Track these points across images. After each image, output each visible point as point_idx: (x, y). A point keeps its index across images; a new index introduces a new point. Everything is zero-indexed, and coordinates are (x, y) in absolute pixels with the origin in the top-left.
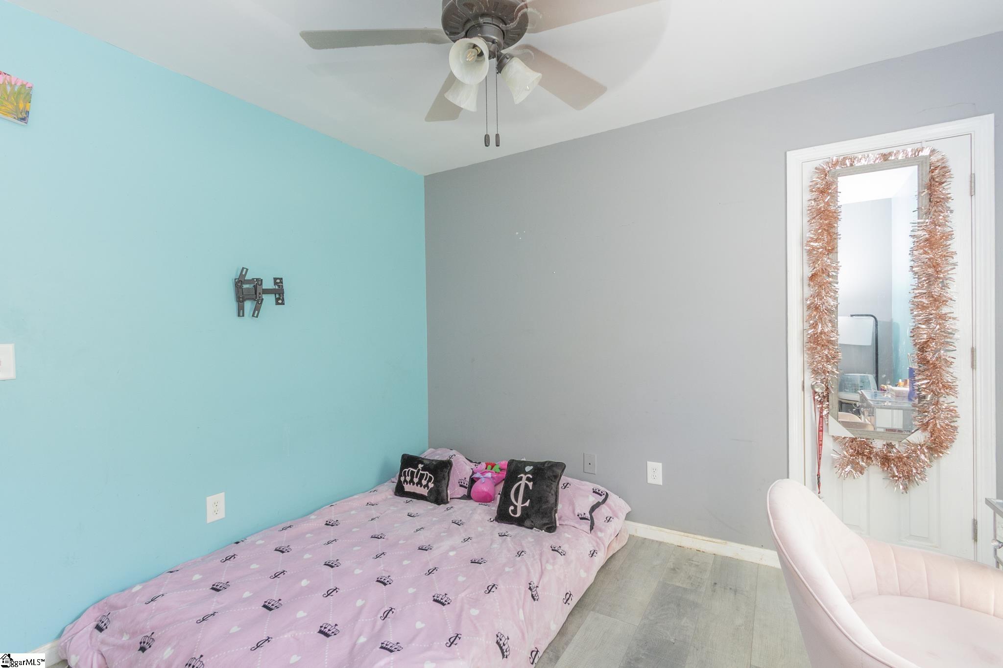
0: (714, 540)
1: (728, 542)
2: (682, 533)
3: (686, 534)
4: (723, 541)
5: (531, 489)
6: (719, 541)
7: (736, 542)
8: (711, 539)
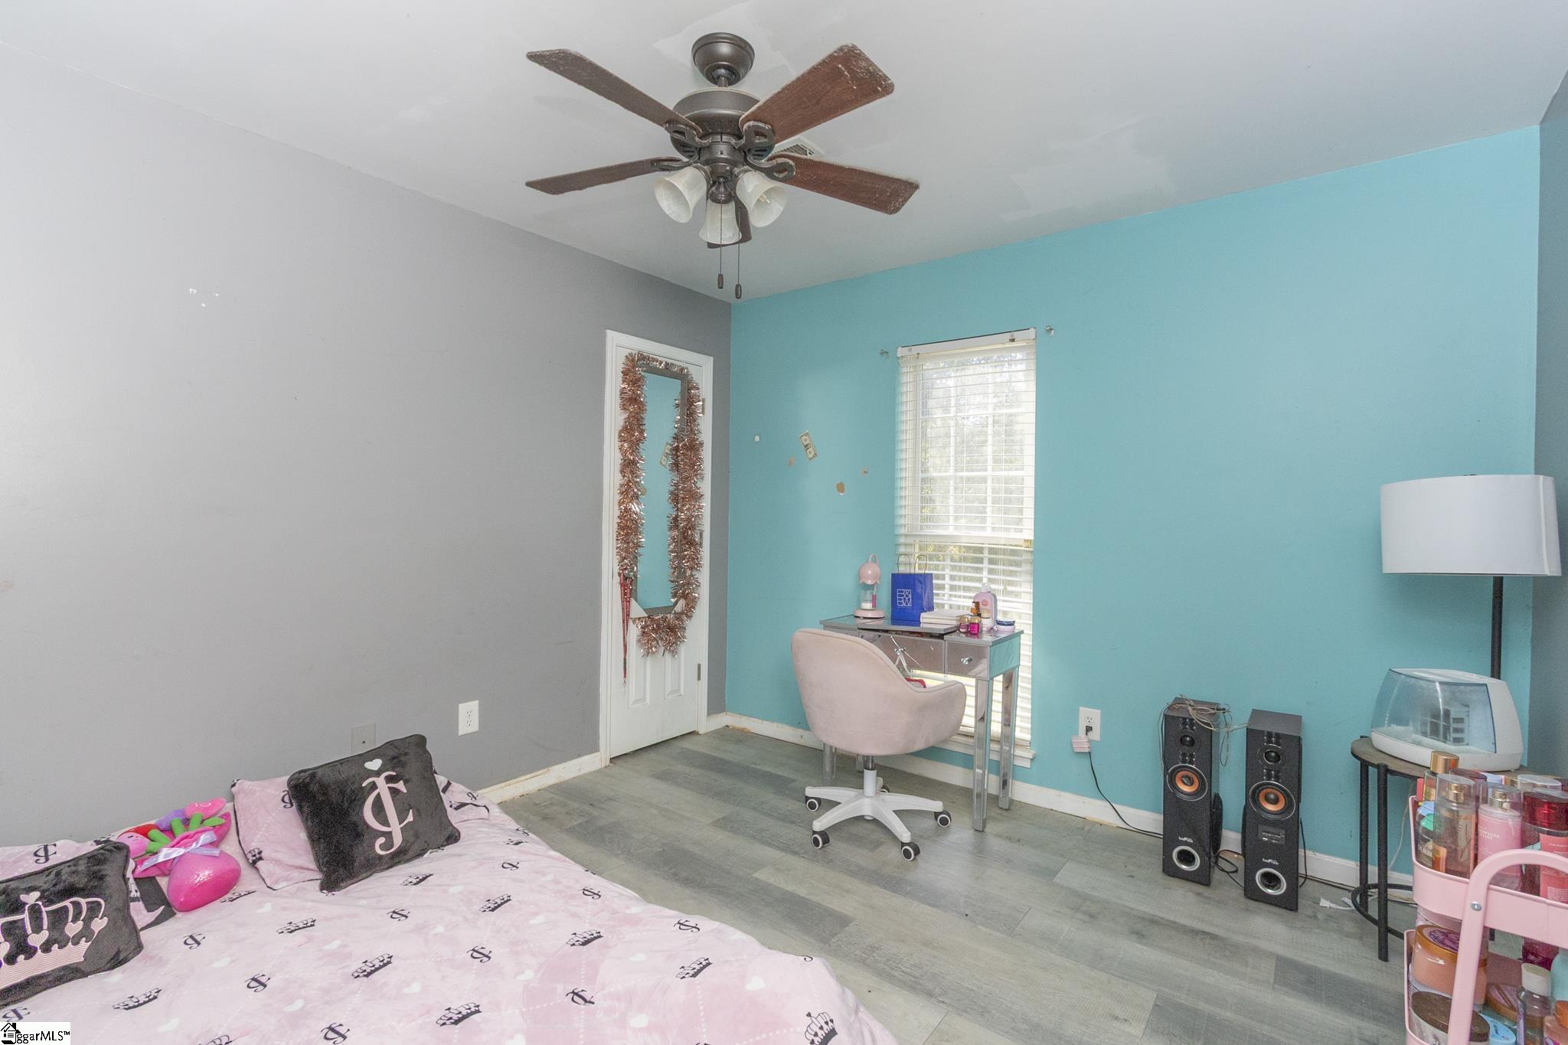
0: (536, 773)
1: (550, 768)
2: (503, 785)
3: (508, 783)
4: (545, 770)
5: (405, 791)
6: (542, 771)
7: (556, 764)
8: (533, 774)
